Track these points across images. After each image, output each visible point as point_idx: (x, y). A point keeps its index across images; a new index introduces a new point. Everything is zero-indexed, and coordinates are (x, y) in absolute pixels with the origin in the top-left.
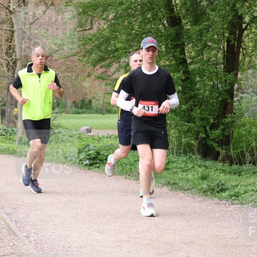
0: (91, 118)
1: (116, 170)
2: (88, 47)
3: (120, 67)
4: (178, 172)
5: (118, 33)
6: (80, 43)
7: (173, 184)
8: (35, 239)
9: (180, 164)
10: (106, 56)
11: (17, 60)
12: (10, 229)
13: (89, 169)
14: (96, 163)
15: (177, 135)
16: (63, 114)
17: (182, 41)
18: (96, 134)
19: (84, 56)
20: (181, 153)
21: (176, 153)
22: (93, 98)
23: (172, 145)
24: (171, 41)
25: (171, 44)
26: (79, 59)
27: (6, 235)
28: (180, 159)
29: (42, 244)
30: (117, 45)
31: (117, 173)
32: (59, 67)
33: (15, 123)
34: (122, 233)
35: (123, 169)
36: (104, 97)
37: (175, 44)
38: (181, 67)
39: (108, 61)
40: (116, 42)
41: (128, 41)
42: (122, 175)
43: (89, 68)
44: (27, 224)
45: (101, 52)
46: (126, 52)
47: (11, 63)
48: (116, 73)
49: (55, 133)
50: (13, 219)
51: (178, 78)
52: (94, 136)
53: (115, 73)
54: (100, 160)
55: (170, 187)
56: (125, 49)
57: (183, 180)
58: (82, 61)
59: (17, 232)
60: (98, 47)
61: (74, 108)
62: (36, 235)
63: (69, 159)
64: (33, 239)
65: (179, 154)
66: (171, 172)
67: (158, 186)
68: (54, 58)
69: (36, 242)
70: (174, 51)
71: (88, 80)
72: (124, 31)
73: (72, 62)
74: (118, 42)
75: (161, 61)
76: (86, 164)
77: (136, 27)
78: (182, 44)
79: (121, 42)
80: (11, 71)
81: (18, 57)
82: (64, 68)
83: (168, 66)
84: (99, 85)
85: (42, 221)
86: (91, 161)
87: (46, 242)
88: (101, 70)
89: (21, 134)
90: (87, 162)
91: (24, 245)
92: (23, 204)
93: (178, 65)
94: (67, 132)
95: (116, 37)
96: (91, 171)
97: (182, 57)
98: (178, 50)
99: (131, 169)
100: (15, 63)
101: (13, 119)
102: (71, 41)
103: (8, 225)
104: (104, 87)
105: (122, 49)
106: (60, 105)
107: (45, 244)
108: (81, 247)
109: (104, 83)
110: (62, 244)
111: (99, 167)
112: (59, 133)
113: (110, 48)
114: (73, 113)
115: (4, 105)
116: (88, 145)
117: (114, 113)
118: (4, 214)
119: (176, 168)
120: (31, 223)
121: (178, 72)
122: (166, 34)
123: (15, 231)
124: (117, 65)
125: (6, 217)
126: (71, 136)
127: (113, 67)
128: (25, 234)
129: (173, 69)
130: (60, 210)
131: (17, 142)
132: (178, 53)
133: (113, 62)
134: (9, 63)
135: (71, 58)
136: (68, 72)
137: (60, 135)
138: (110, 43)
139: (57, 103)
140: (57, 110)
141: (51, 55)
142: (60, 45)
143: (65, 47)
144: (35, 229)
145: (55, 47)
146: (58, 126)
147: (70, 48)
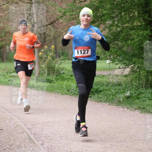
1: (103, 99)
3: (106, 27)
4: (146, 100)
5: (104, 4)
6: (77, 11)
7: (142, 108)
8: (47, 146)
9: (148, 94)
10: (96, 20)
12: (31, 139)
15: (146, 74)
16: (66, 61)
17: (150, 8)
20: (148, 87)
21: (145, 87)
23: (142, 82)
24: (142, 8)
25: (142, 11)
26: (77, 22)
27: (28, 143)
28: (148, 91)
29: (52, 149)
30: (104, 12)
31: (103, 101)
32: (63, 28)
34: (106, 142)
35: (107, 98)
37: (145, 10)
38: (149, 27)
40: (103, 10)
41: (111, 8)
42: (107, 102)
44: (42, 136)
46: (110, 17)
48: (103, 32)
49: (61, 74)
50: (33, 132)
51: (146, 34)
54: (92, 92)
55: (140, 111)
56: (109, 14)
57: (149, 105)
62: (48, 143)
63: (70, 91)
64: (46, 146)
65: (147, 88)
66: (141, 100)
67: (132, 110)
69: (48, 148)
70: (144, 15)
72: (108, 2)
74: (105, 10)
75: (135, 22)
78: (150, 10)
79: (107, 10)
83: (139, 26)
85: (52, 134)
87: (55, 148)
89: (37, 74)
91: (40, 150)
92: (39, 122)
93: (146, 25)
94: (69, 73)
95: (103, 7)
97: (149, 19)
98: (147, 15)
99: (113, 99)
102: (72, 9)
103: (29, 136)
105: (107, 15)
106: (64, 54)
107: (54, 149)
112: (63, 73)
113: (99, 14)
118: (27, 129)
119: (145, 97)
120: (44, 135)
121: (147, 30)
122: (138, 3)
123: (34, 140)
124: (103, 26)
125: (28, 131)
127: (101, 27)
128: (40, 143)
129: (143, 28)
130: (64, 126)
132: (147, 17)
133: (101, 24)
135: (72, 21)
137: (64, 75)
138: (99, 11)
139: (62, 53)
140: (62, 58)
141: (58, 19)
142: (64, 12)
143: (67, 14)
144: (47, 139)
145: (61, 14)
146: (63, 69)
147: (71, 15)
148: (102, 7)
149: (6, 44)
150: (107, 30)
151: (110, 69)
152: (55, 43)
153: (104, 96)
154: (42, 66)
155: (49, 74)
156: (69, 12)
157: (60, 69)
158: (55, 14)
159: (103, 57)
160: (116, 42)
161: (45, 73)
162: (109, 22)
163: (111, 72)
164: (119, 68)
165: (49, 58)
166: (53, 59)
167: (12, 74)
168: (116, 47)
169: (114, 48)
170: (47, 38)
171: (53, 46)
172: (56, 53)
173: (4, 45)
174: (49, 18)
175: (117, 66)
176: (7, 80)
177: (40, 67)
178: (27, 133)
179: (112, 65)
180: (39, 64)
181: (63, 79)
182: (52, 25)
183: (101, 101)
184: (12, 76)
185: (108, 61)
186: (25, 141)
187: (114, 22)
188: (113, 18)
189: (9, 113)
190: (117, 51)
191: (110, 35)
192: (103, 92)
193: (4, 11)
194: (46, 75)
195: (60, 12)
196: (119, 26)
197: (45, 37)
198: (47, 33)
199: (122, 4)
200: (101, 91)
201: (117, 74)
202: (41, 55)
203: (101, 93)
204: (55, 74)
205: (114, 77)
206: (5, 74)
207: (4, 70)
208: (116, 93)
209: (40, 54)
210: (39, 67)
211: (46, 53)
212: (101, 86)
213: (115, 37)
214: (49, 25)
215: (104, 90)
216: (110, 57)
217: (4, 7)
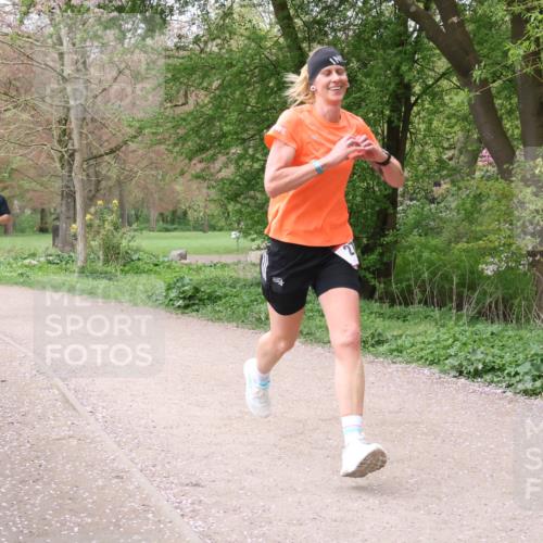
0: (187, 238)
1: (223, 314)
2: (181, 132)
3: (229, 160)
5: (225, 111)
6: (168, 124)
7: (307, 334)
8: (104, 415)
10: (208, 145)
11: (75, 151)
12: (67, 401)
13: (183, 313)
14: (194, 304)
16: (145, 232)
18: (193, 262)
19: (175, 145)
22: (190, 207)
26: (167, 150)
27: (61, 410)
29: (114, 422)
30: (225, 127)
31: (224, 318)
33: (73, 246)
35: (233, 312)
36: (206, 207)
39: (211, 152)
40: (223, 124)
41: (240, 121)
42: (233, 321)
43: (182, 162)
44: (92, 393)
45: (200, 138)
46: (238, 139)
47: (66, 157)
49: (133, 261)
50: (72, 386)
52: (191, 264)
53: (220, 171)
54: (200, 300)
56: (236, 133)
58: (172, 152)
59: (78, 407)
60: (196, 131)
61: (161, 223)
62: (104, 410)
63: (154, 298)
64: (100, 415)
68: (130, 149)
69: (105, 419)
71: (181, 180)
72: (234, 107)
73: (158, 153)
74: (226, 124)
76: (179, 307)
77: (253, 101)
79: (230, 123)
80: (67, 168)
81: (76, 147)
82: (145, 162)
84: (198, 188)
85: (114, 390)
86: (187, 302)
87: (119, 419)
88: (200, 166)
89: (82, 262)
90: (181, 302)
91: (88, 424)
94: (151, 258)
96: (185, 317)
99: (244, 313)
100: (72, 155)
101: (70, 239)
102: (155, 122)
103: (64, 396)
104: (205, 191)
105: (232, 134)
106: (140, 219)
107: (119, 423)
108: (171, 428)
109: (206, 185)
110: (143, 422)
111: (197, 311)
112: (139, 259)
113: (214, 133)
114: (160, 231)
115: (57, 219)
116: (182, 278)
117: (221, 230)
120: (98, 393)
123: (74, 403)
124: (224, 158)
125: (61, 384)
126: (156, 265)
127: (218, 161)
128: (89, 409)
131: (76, 274)
133: (218, 153)
134: (63, 156)
135: (157, 148)
136: (151, 169)
137: (140, 263)
138: (214, 125)
139: (136, 215)
140: (135, 226)
141: (125, 143)
142: (140, 128)
143: (146, 131)
144: (104, 401)
145: (132, 132)
146: (137, 250)
147: (153, 133)
148: (222, 118)
149: (13, 197)
150: (232, 168)
151: (238, 251)
152: (121, 195)
153: (226, 309)
154: (93, 243)
155: (106, 262)
156: (151, 127)
157: (132, 250)
158: (119, 131)
159: (223, 224)
160: (252, 193)
161: (99, 258)
162: (236, 150)
163: (241, 257)
164: (259, 248)
165: (108, 226)
166: (116, 229)
167: (27, 262)
168: (252, 203)
169: (248, 205)
170: (103, 184)
171: (115, 201)
172: (122, 216)
173: (9, 197)
174: (107, 141)
175: (254, 245)
176: (15, 274)
177: (87, 246)
178: (58, 389)
179: (244, 242)
180: (86, 239)
181: (138, 271)
182: (112, 155)
183: (219, 319)
184: (26, 266)
185: (234, 234)
186: (54, 406)
187: (246, 150)
188: (244, 140)
189: (20, 344)
190: (254, 212)
191: (238, 178)
192: (224, 300)
193: (9, 123)
194: (101, 264)
195: (130, 126)
196: (258, 160)
197: (99, 182)
198: (104, 172)
199: (263, 111)
200: (220, 298)
201: (254, 261)
202: (91, 220)
203: (219, 303)
204: (121, 261)
205: (247, 268)
206: (12, 261)
207: (9, 251)
208: (251, 301)
209: (88, 217)
210: (85, 245)
211: (100, 215)
212: (220, 287)
213: (249, 182)
214: (107, 154)
215: (226, 296)
216: (239, 224)
217: (8, 114)
